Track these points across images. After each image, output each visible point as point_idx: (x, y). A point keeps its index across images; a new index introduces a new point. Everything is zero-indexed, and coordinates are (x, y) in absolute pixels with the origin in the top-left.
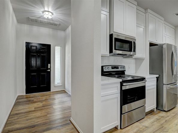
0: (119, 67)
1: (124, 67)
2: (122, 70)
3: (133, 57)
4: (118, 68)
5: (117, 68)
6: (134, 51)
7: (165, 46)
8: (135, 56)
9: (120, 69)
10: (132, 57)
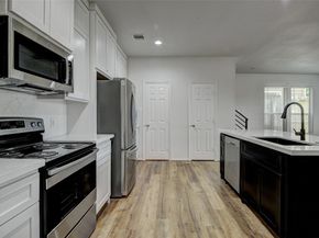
0: (27, 123)
1: (40, 122)
2: (37, 129)
3: (66, 98)
4: (24, 126)
5: (20, 124)
6: (70, 83)
7: (123, 83)
8: (70, 95)
9: (28, 129)
10: (63, 98)
